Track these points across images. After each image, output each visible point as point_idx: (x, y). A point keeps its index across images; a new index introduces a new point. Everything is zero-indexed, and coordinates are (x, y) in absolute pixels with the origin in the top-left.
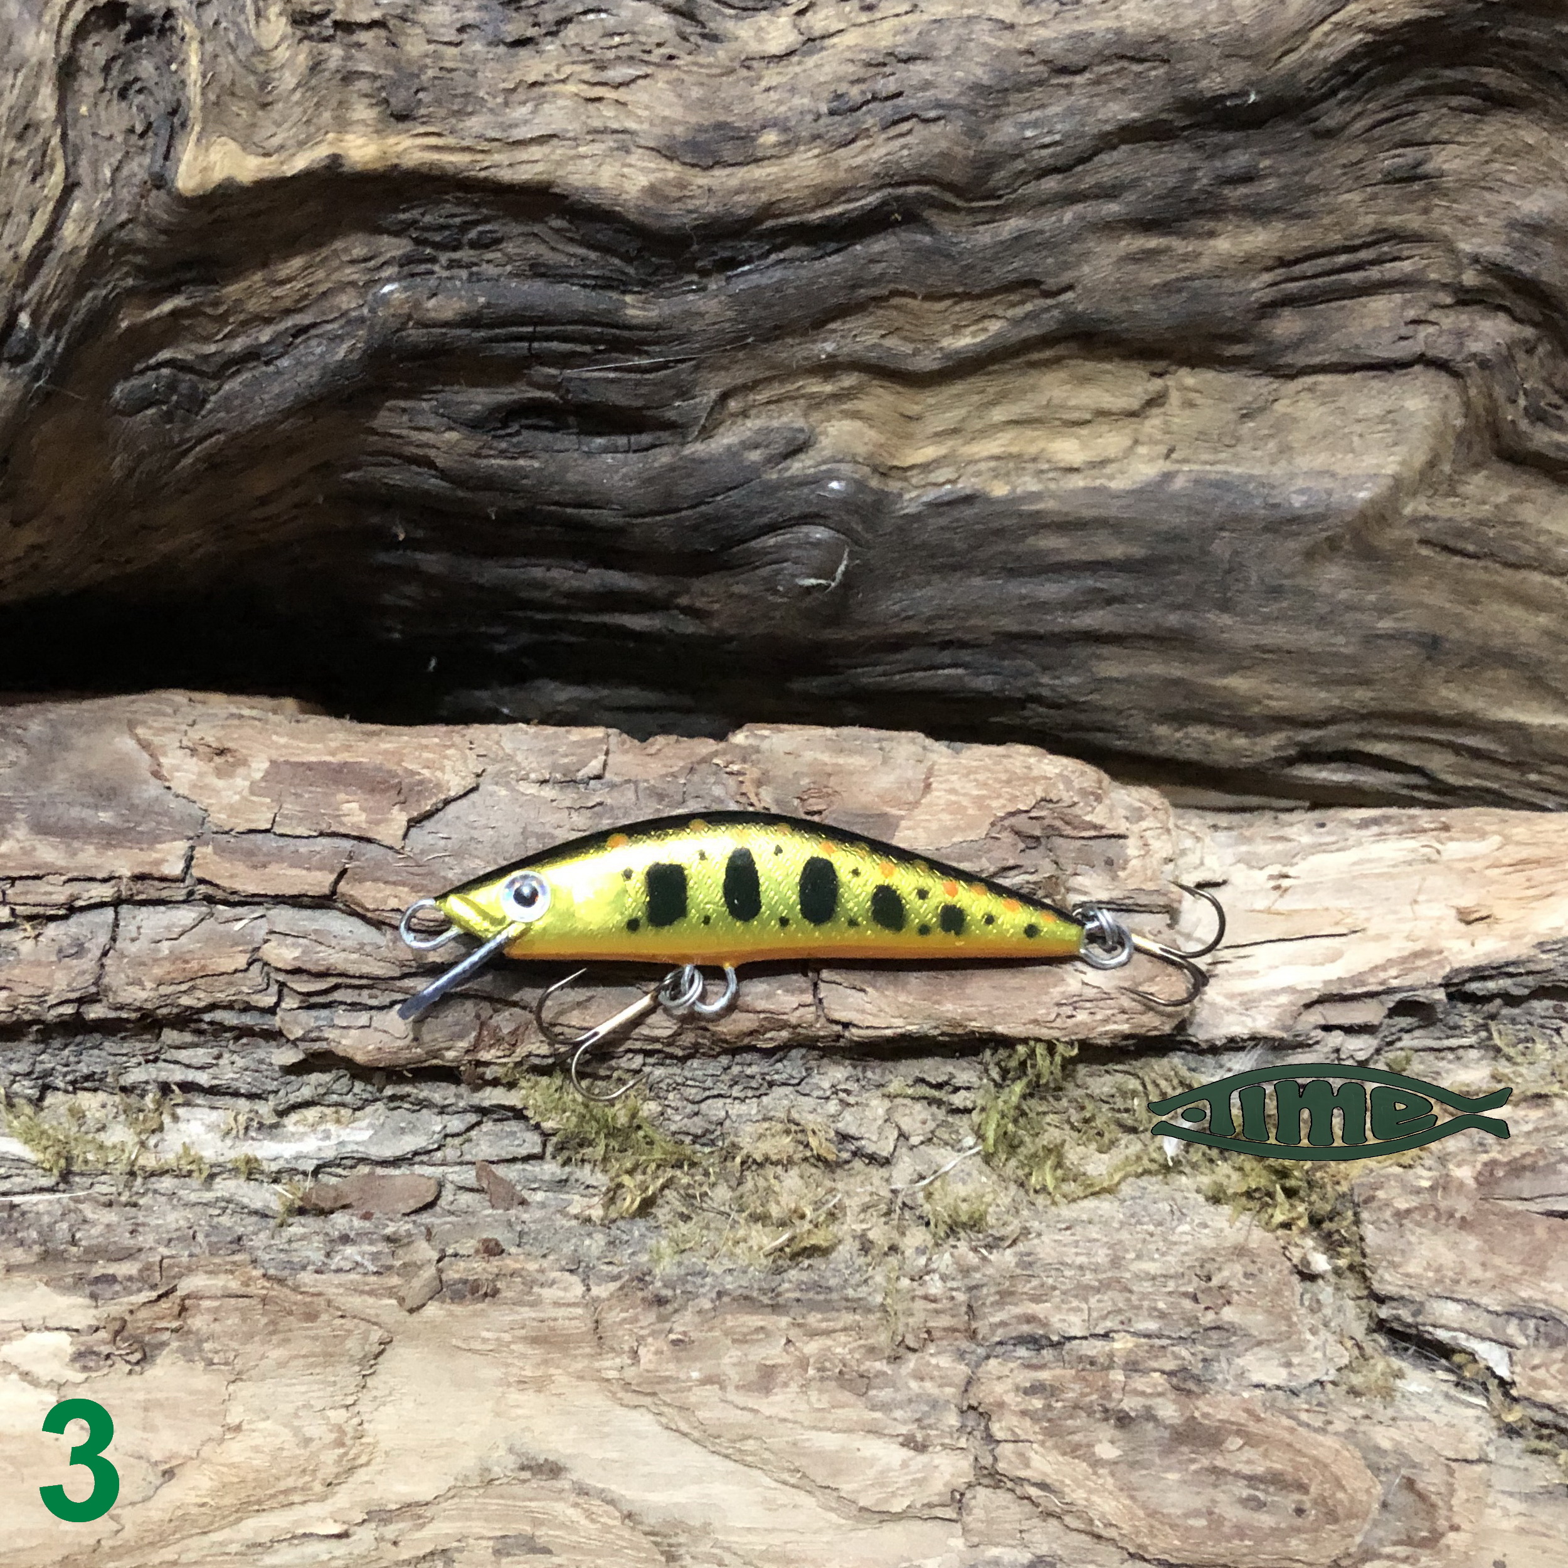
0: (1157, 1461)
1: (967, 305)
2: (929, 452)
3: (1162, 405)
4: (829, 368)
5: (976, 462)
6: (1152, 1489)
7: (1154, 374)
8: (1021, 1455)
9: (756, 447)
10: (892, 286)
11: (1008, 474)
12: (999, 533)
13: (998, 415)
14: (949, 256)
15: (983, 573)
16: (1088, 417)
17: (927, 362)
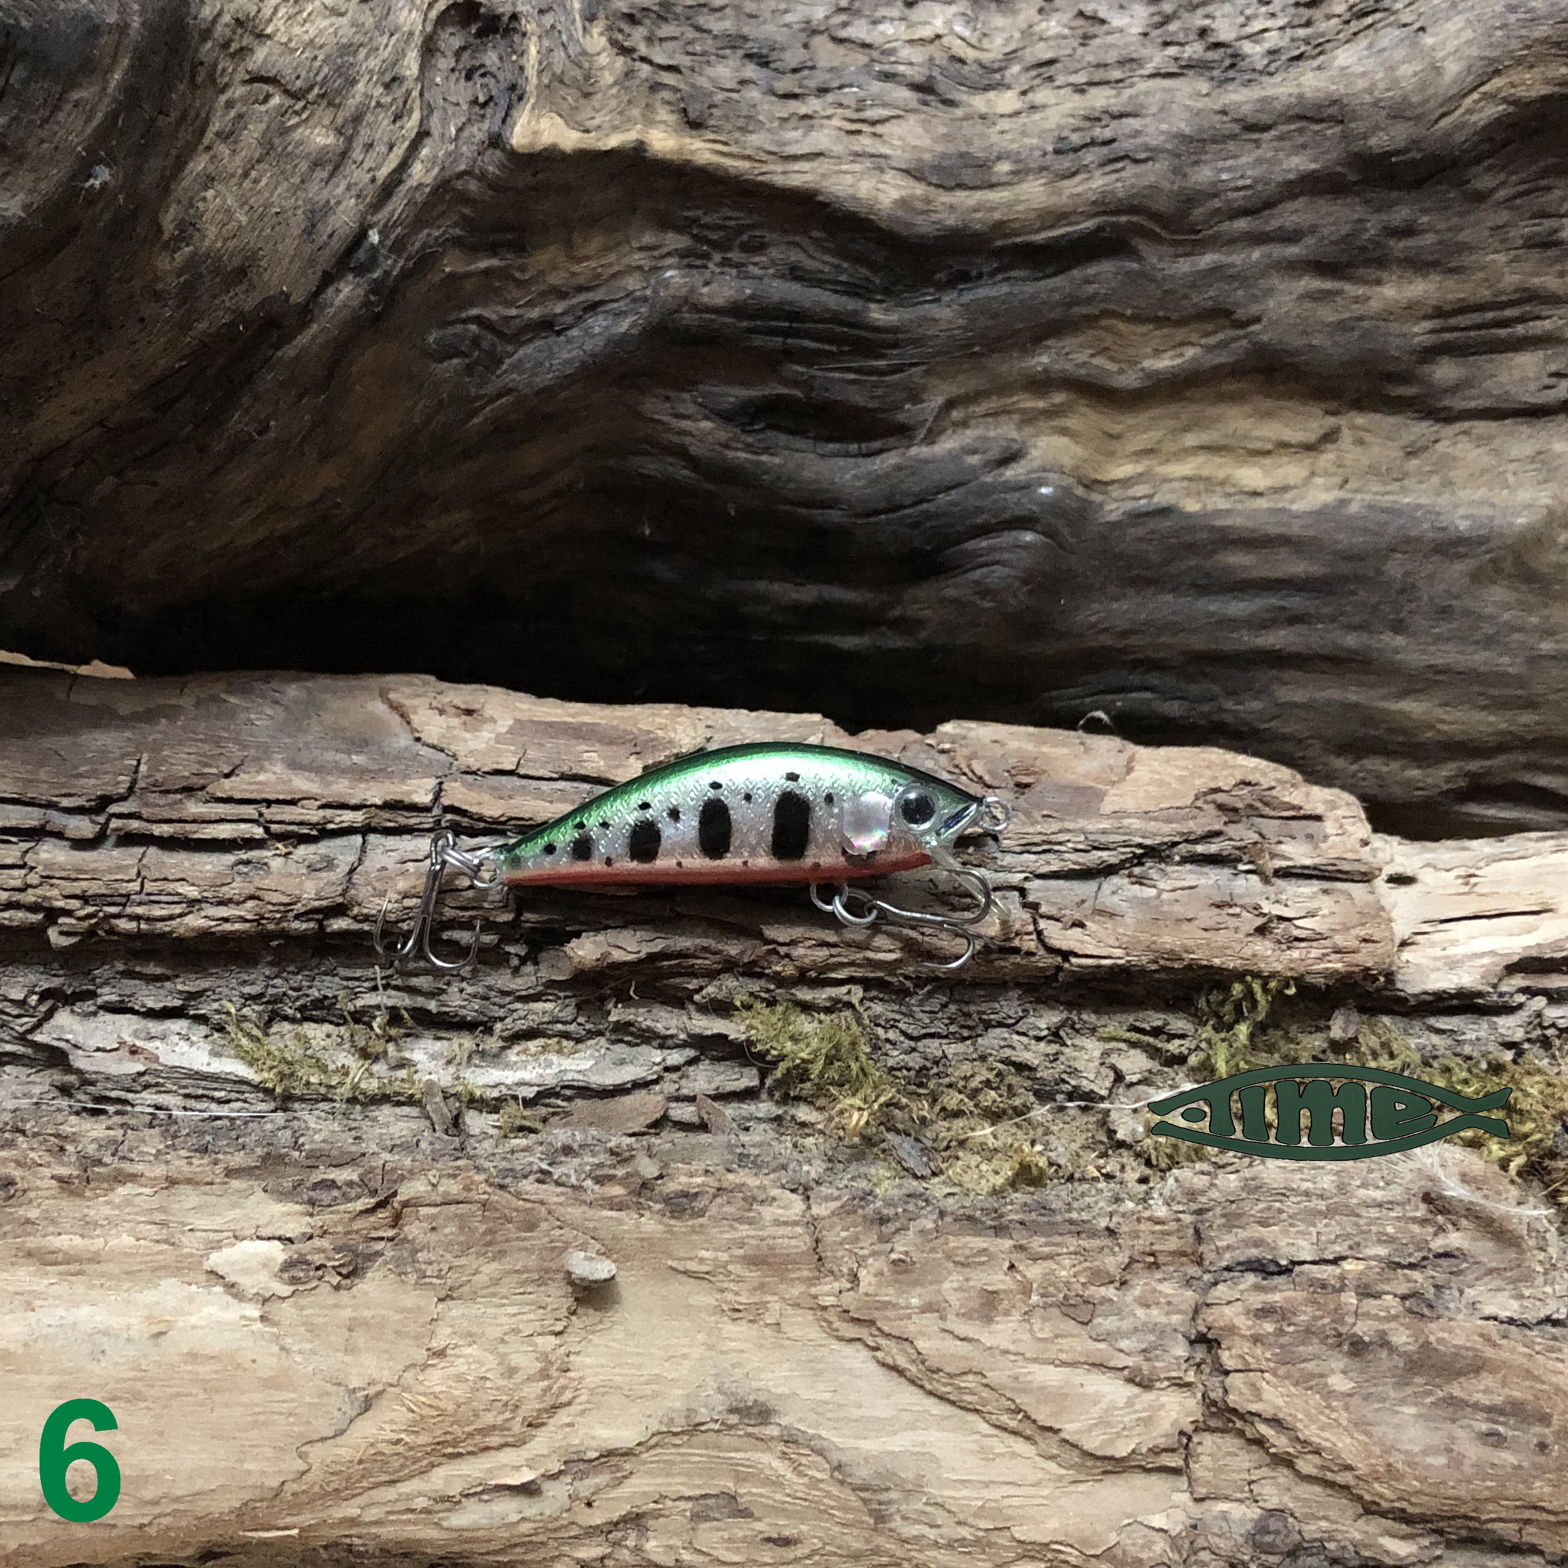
0: (1392, 1393)
1: (1166, 331)
2: (1125, 470)
3: (1336, 441)
4: (1041, 384)
5: (1170, 481)
6: (1387, 1423)
7: (1327, 412)
8: (1253, 1386)
9: (974, 452)
10: (1103, 306)
11: (1199, 493)
12: (1191, 548)
13: (1190, 440)
14: (1153, 280)
15: (1173, 591)
16: (1269, 447)
17: (1129, 380)
